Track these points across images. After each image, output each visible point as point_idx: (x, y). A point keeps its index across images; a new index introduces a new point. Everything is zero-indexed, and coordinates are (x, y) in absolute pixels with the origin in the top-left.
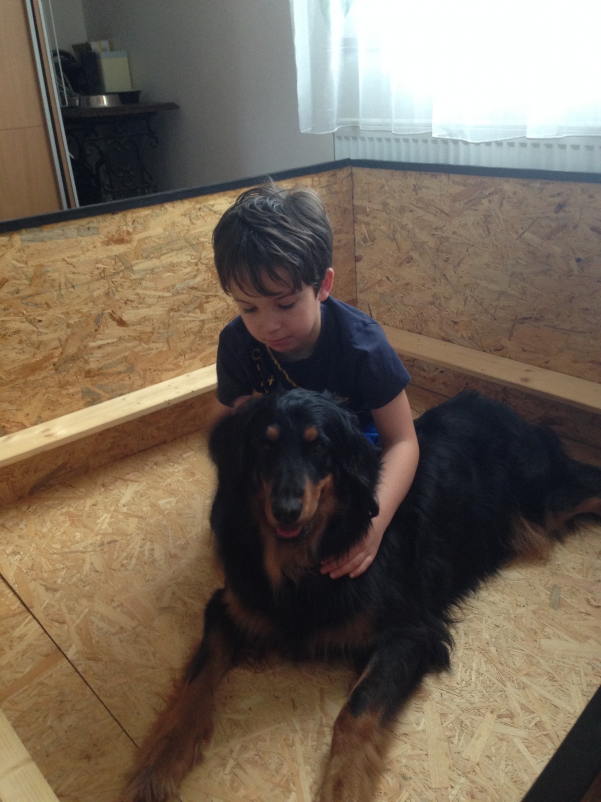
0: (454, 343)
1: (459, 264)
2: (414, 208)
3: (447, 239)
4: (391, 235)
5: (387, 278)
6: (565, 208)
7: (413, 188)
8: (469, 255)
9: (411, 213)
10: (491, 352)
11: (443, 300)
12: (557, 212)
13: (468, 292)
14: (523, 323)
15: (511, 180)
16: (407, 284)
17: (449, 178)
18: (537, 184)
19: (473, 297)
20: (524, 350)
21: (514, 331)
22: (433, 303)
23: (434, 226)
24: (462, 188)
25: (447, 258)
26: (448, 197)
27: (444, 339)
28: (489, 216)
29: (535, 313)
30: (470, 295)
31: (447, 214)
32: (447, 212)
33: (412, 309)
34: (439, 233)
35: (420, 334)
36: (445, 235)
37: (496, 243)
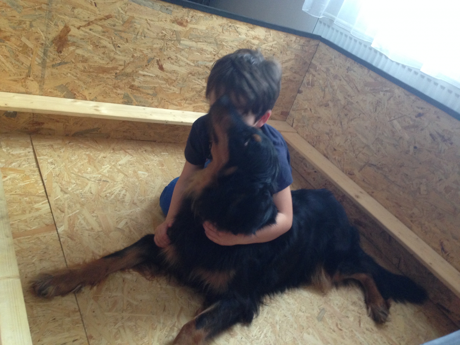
0: (329, 160)
1: (352, 120)
2: (343, 79)
3: (352, 103)
4: (323, 88)
5: (311, 109)
6: (422, 117)
7: (347, 68)
8: (359, 118)
9: (340, 81)
10: (346, 173)
11: (334, 135)
12: (416, 117)
13: (349, 137)
14: (370, 166)
15: (401, 88)
16: (319, 118)
17: (369, 72)
18: (413, 97)
19: (350, 141)
20: (363, 180)
21: (364, 169)
22: (328, 134)
23: (348, 94)
24: (373, 81)
25: (347, 114)
26: (363, 82)
27: (325, 155)
28: (380, 102)
29: (379, 164)
30: (350, 139)
31: (358, 91)
32: (359, 89)
33: (316, 131)
34: (349, 99)
35: (314, 146)
36: (352, 101)
37: (377, 118)
